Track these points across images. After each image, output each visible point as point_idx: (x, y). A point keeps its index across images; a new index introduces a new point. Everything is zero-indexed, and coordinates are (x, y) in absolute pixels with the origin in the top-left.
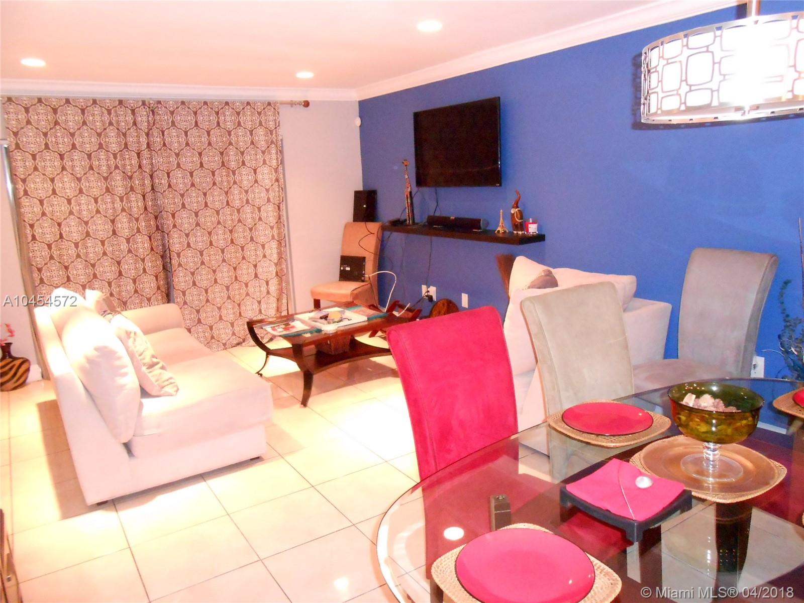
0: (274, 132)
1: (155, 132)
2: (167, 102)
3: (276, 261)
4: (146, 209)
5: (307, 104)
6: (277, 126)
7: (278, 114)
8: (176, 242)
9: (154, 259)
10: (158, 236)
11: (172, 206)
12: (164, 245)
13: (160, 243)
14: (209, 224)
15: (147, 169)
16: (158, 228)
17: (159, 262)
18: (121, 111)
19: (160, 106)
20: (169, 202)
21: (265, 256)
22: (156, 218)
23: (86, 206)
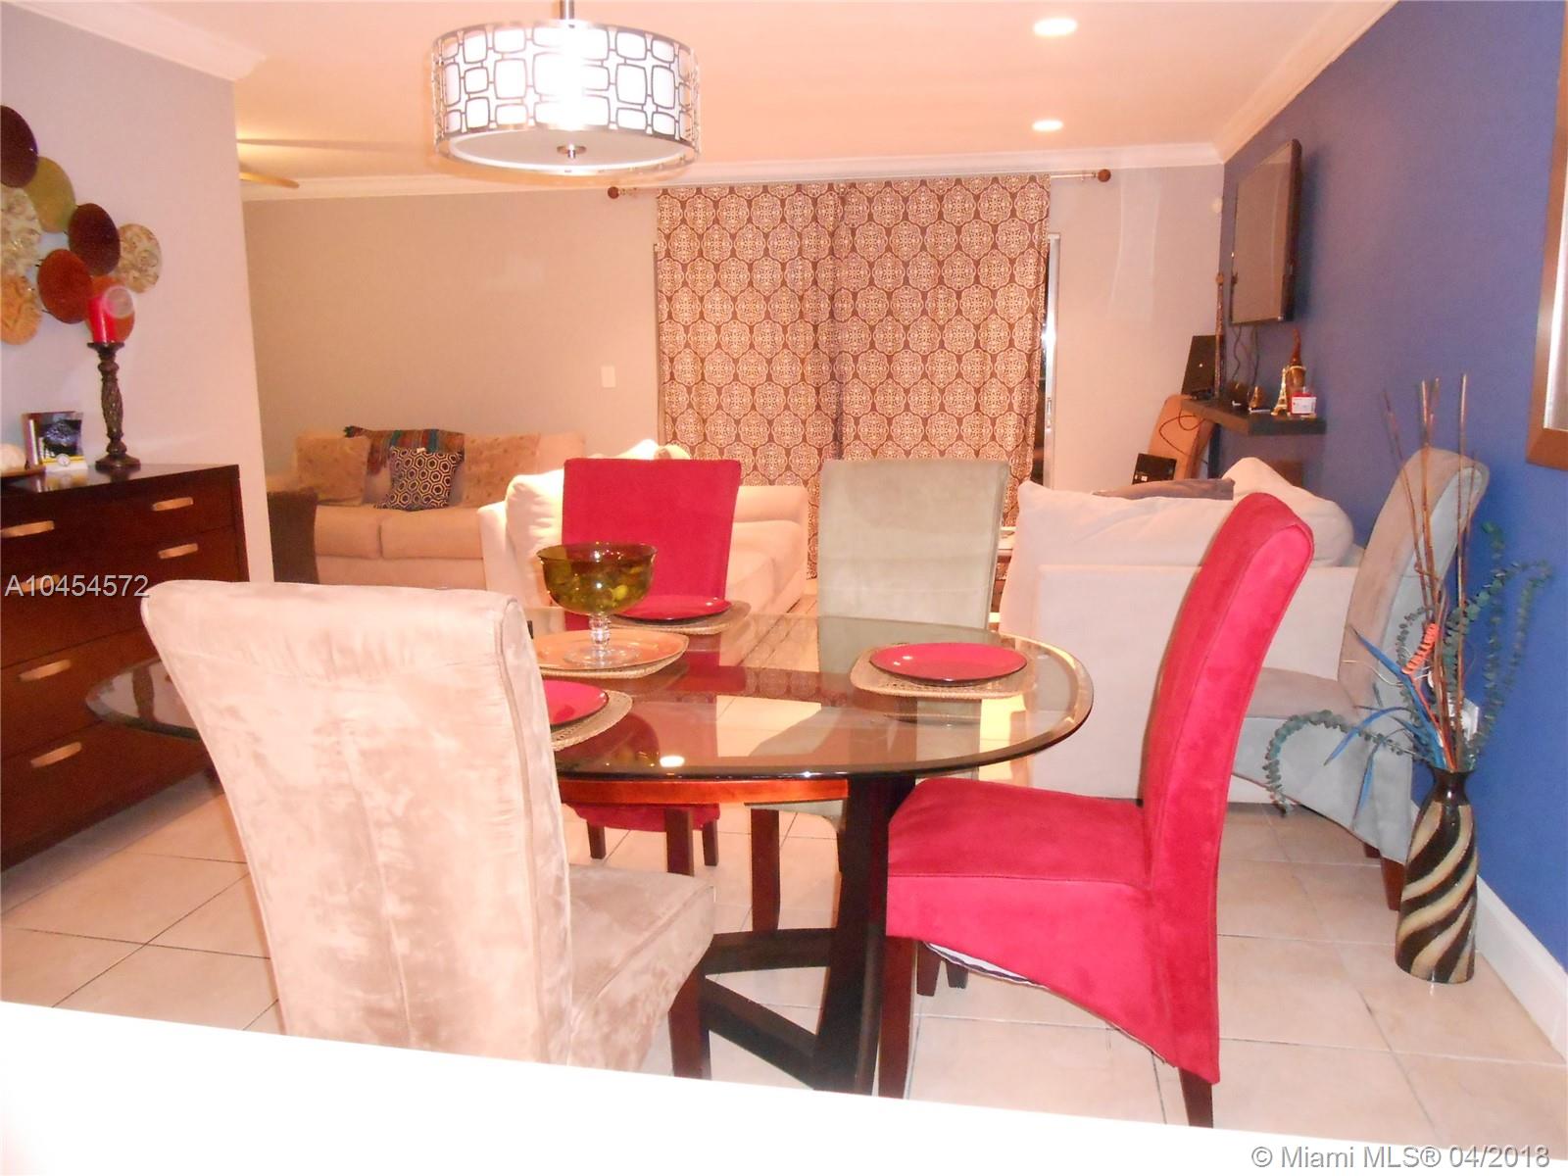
0: (1036, 227)
1: (844, 232)
2: (864, 183)
3: (1010, 449)
4: (816, 345)
5: (1105, 176)
6: (1044, 216)
7: (1049, 196)
8: (856, 399)
9: (819, 422)
10: (833, 389)
11: (855, 344)
12: (839, 404)
13: (834, 399)
14: (907, 376)
15: (827, 286)
16: (833, 377)
17: (829, 429)
18: (800, 200)
19: (853, 190)
20: (853, 337)
21: (993, 438)
22: (832, 361)
23: (737, 337)
